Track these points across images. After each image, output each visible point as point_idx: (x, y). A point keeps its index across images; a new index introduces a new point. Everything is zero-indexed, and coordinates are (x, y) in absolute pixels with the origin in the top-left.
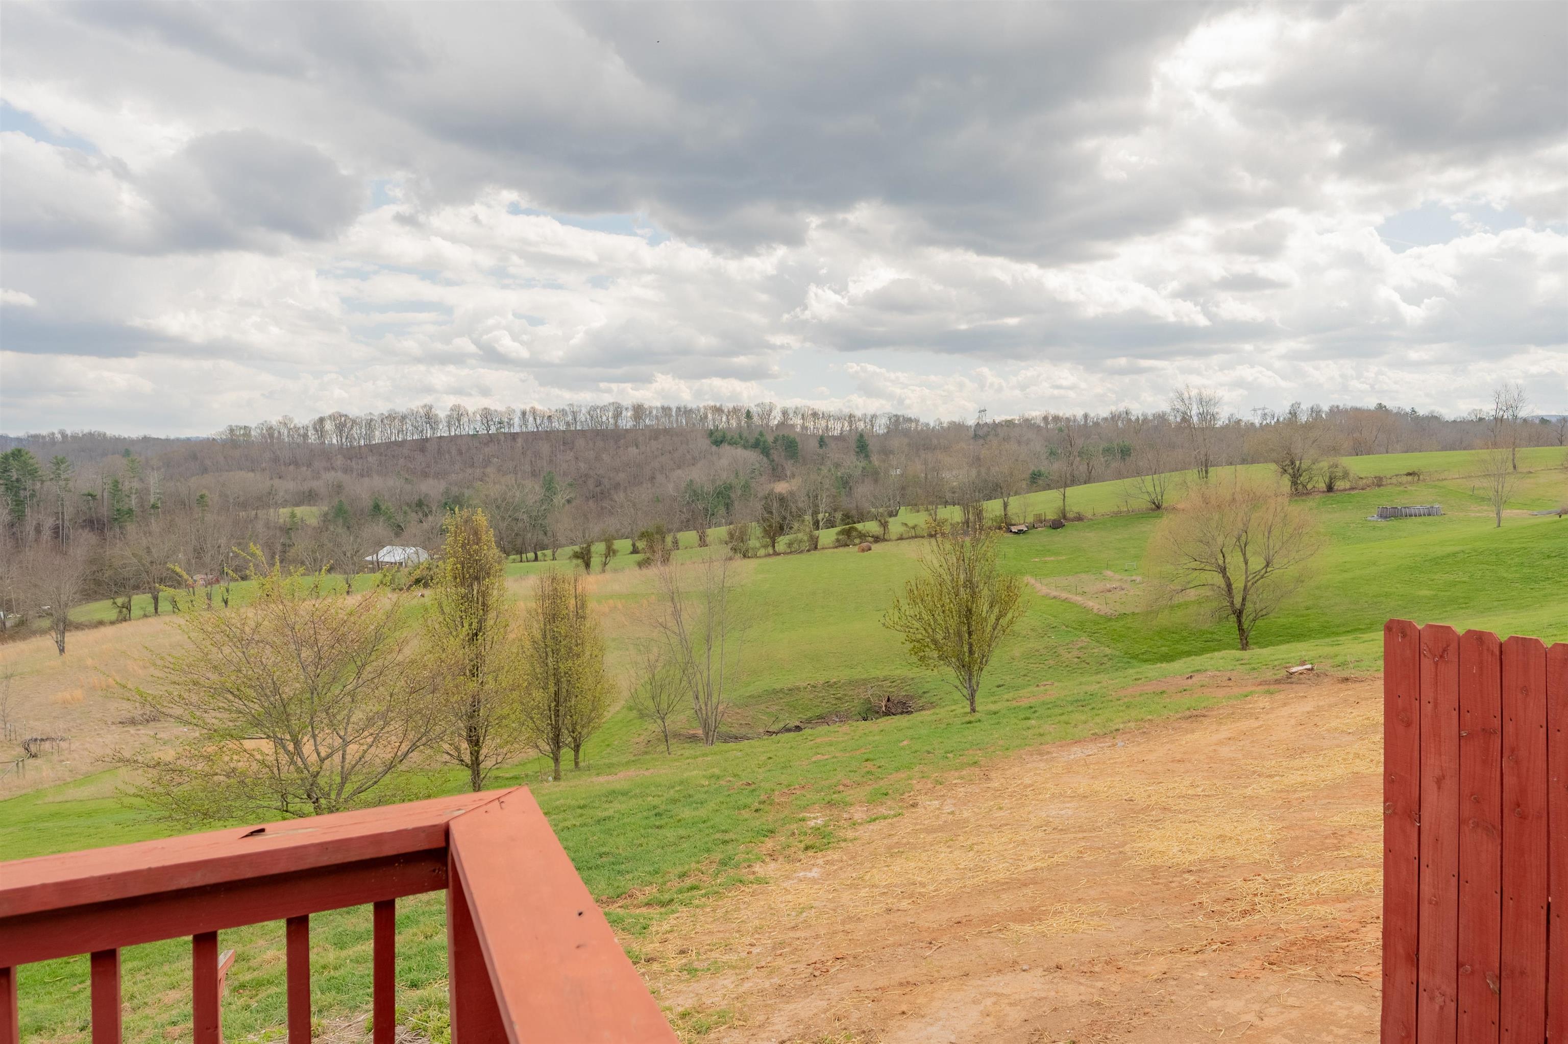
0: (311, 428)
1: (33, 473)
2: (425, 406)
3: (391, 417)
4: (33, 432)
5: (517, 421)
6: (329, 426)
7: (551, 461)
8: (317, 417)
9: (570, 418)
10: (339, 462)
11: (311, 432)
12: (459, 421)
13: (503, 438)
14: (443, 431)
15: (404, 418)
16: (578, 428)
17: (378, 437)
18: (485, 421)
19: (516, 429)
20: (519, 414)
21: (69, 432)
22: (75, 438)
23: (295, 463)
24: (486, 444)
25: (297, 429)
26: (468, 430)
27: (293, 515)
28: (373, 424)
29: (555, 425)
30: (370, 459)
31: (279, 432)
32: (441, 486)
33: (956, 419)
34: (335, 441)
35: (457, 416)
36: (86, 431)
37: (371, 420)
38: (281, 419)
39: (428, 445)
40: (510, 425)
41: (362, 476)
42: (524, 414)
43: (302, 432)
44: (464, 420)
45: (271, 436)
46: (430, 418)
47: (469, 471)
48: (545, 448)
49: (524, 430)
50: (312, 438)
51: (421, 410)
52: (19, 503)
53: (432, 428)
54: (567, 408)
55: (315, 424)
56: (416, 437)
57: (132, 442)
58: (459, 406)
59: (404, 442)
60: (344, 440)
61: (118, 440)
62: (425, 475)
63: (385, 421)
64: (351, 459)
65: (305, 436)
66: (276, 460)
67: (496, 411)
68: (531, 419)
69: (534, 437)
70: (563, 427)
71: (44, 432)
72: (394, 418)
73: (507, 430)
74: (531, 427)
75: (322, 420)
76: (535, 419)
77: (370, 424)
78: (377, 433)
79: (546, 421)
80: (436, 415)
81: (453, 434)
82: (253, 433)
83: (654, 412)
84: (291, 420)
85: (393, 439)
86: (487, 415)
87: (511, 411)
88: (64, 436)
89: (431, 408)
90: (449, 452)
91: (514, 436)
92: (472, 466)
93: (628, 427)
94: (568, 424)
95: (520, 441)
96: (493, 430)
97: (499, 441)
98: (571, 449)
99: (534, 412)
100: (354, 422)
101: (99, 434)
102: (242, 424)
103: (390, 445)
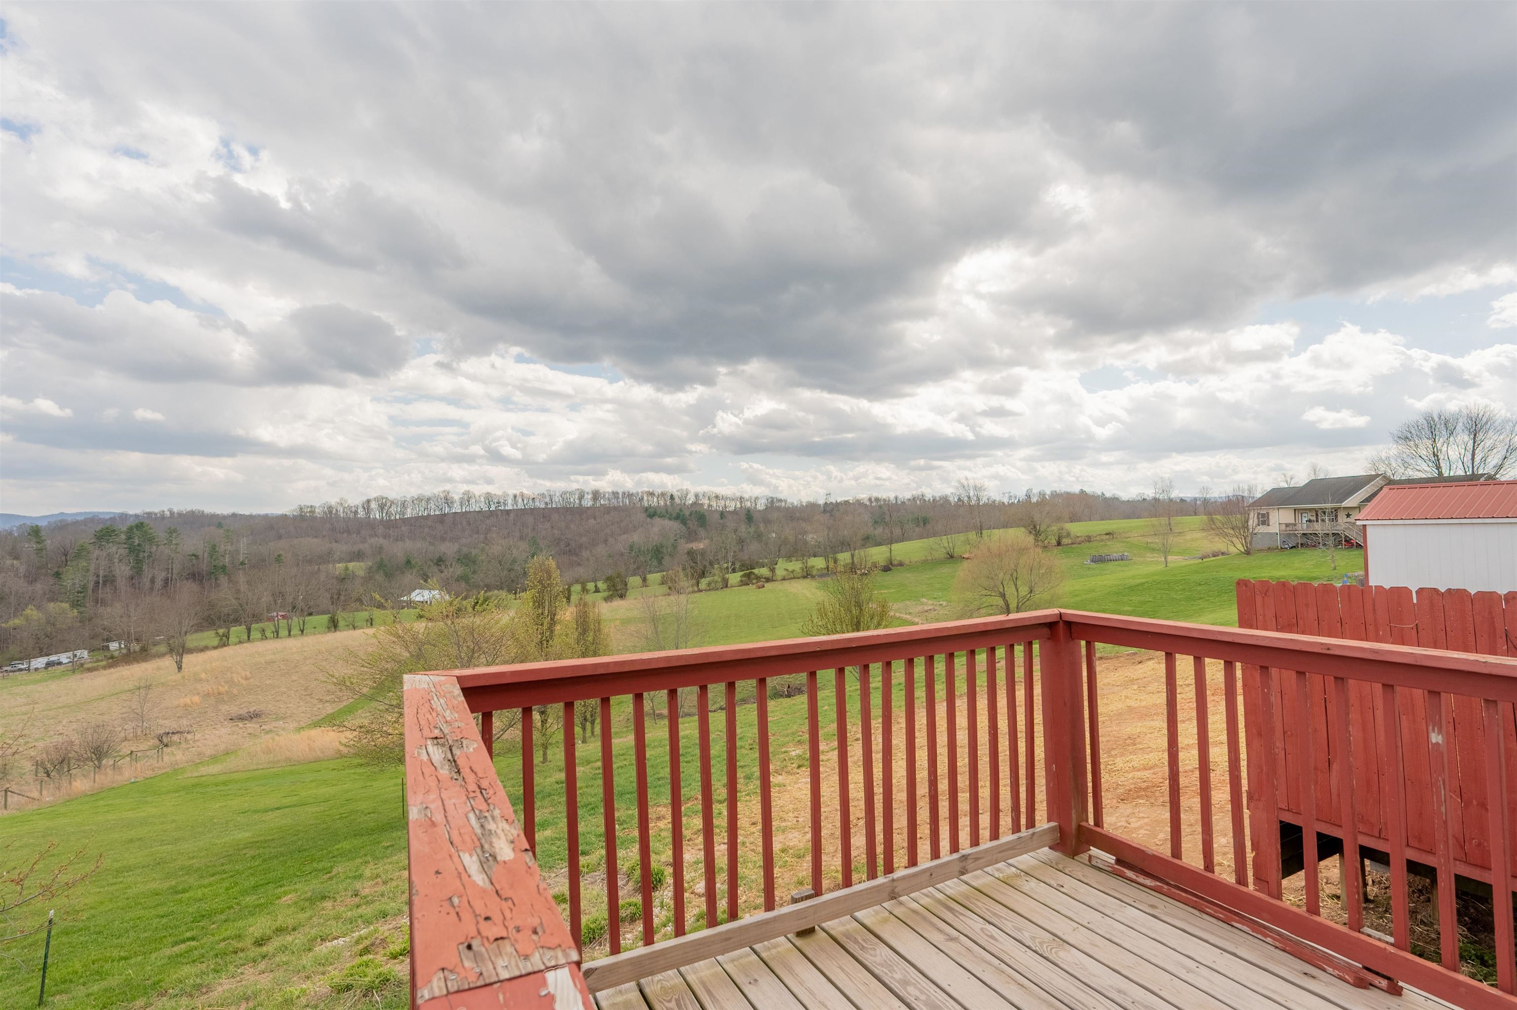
0: (360, 507)
1: (151, 540)
2: (444, 491)
3: (420, 499)
4: (148, 510)
5: (510, 502)
6: (373, 505)
7: (534, 529)
8: (365, 499)
9: (548, 500)
10: (380, 531)
11: (360, 510)
12: (469, 501)
13: (500, 513)
14: (456, 508)
15: (429, 499)
16: (554, 506)
17: (409, 513)
18: (487, 502)
19: (509, 507)
20: (512, 497)
21: (175, 510)
22: (180, 514)
23: (348, 532)
24: (488, 518)
25: (350, 507)
26: (475, 507)
27: (347, 569)
28: (406, 503)
29: (537, 504)
30: (403, 528)
31: (337, 510)
32: (456, 547)
33: (812, 500)
34: (377, 516)
35: (467, 498)
36: (189, 509)
37: (405, 501)
38: (338, 501)
39: (446, 518)
40: (505, 504)
41: (397, 540)
42: (515, 496)
43: (353, 509)
44: (472, 501)
45: (330, 512)
46: (448, 501)
47: (476, 536)
48: (530, 520)
49: (515, 507)
50: (361, 514)
51: (442, 495)
52: (139, 562)
53: (449, 506)
54: (546, 493)
55: (363, 504)
56: (437, 513)
57: (225, 517)
58: (469, 491)
59: (429, 515)
60: (384, 515)
61: (214, 516)
62: (443, 539)
63: (415, 502)
64: (389, 529)
65: (356, 512)
66: (333, 529)
67: (495, 495)
68: (520, 500)
69: (523, 512)
70: (542, 506)
71: (156, 510)
72: (422, 500)
73: (502, 508)
74: (520, 506)
75: (368, 501)
76: (523, 500)
77: (404, 504)
78: (409, 510)
79: (531, 501)
80: (452, 498)
81: (464, 511)
82: (317, 510)
83: (607, 496)
84: (346, 501)
85: (420, 514)
86: (489, 497)
87: (506, 495)
88: (171, 511)
89: (448, 493)
90: (461, 523)
91: (508, 512)
92: (478, 532)
93: (589, 506)
94: (546, 504)
95: (512, 515)
96: (493, 508)
97: (497, 515)
98: (548, 521)
99: (522, 495)
100: (392, 503)
101: (199, 511)
102: (309, 504)
103: (418, 518)
